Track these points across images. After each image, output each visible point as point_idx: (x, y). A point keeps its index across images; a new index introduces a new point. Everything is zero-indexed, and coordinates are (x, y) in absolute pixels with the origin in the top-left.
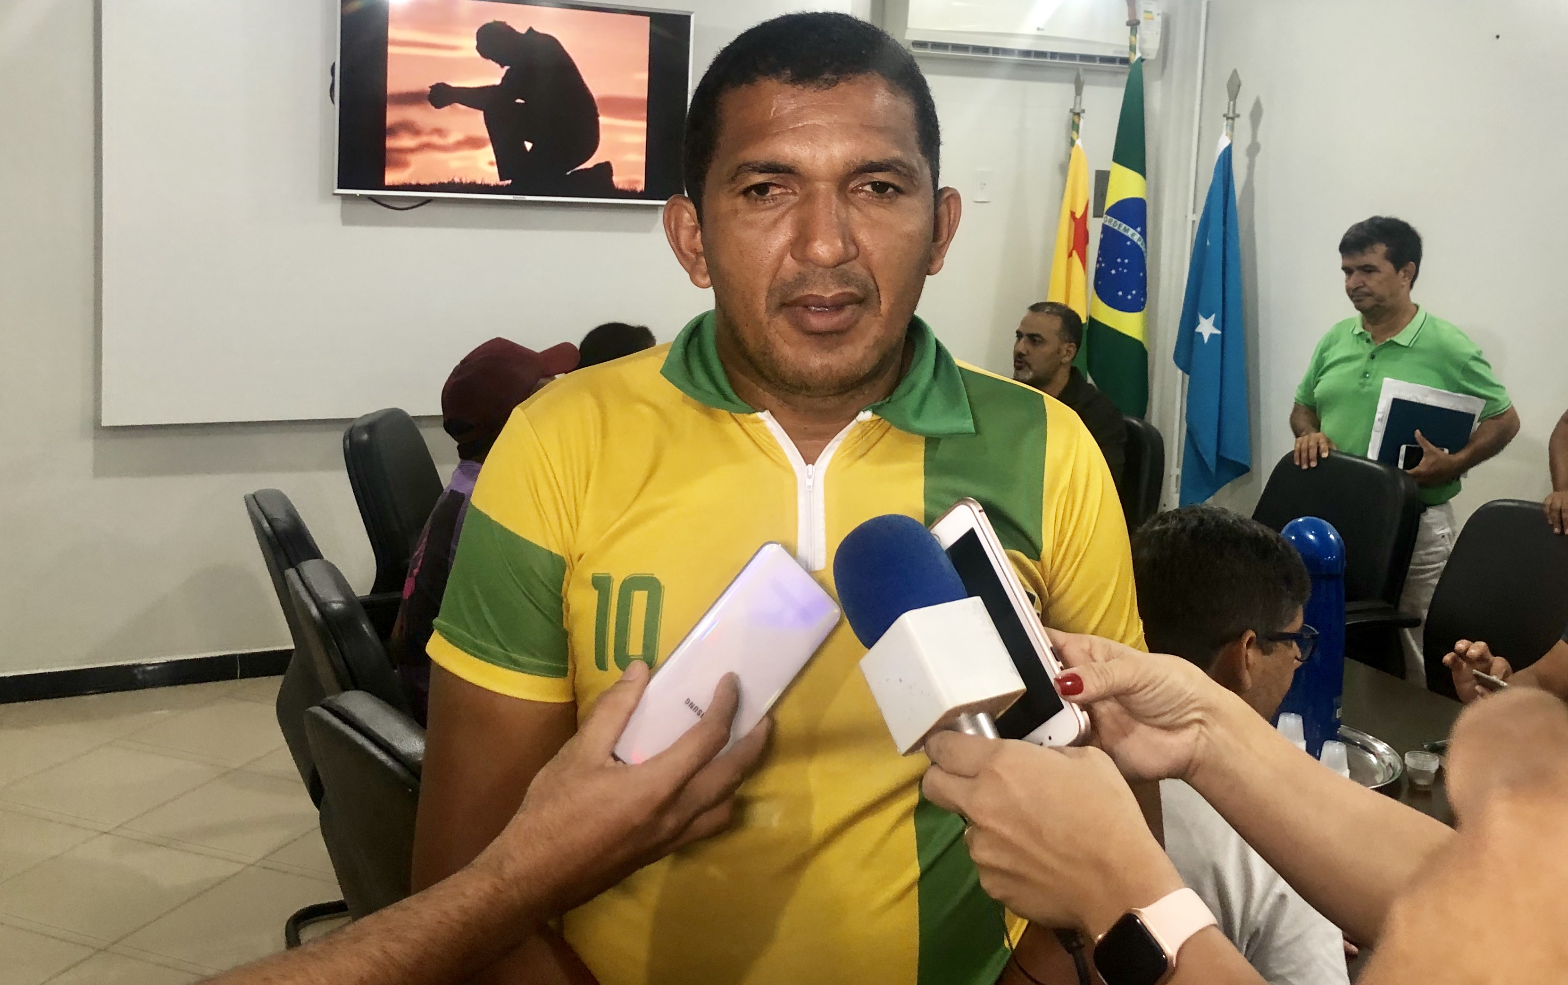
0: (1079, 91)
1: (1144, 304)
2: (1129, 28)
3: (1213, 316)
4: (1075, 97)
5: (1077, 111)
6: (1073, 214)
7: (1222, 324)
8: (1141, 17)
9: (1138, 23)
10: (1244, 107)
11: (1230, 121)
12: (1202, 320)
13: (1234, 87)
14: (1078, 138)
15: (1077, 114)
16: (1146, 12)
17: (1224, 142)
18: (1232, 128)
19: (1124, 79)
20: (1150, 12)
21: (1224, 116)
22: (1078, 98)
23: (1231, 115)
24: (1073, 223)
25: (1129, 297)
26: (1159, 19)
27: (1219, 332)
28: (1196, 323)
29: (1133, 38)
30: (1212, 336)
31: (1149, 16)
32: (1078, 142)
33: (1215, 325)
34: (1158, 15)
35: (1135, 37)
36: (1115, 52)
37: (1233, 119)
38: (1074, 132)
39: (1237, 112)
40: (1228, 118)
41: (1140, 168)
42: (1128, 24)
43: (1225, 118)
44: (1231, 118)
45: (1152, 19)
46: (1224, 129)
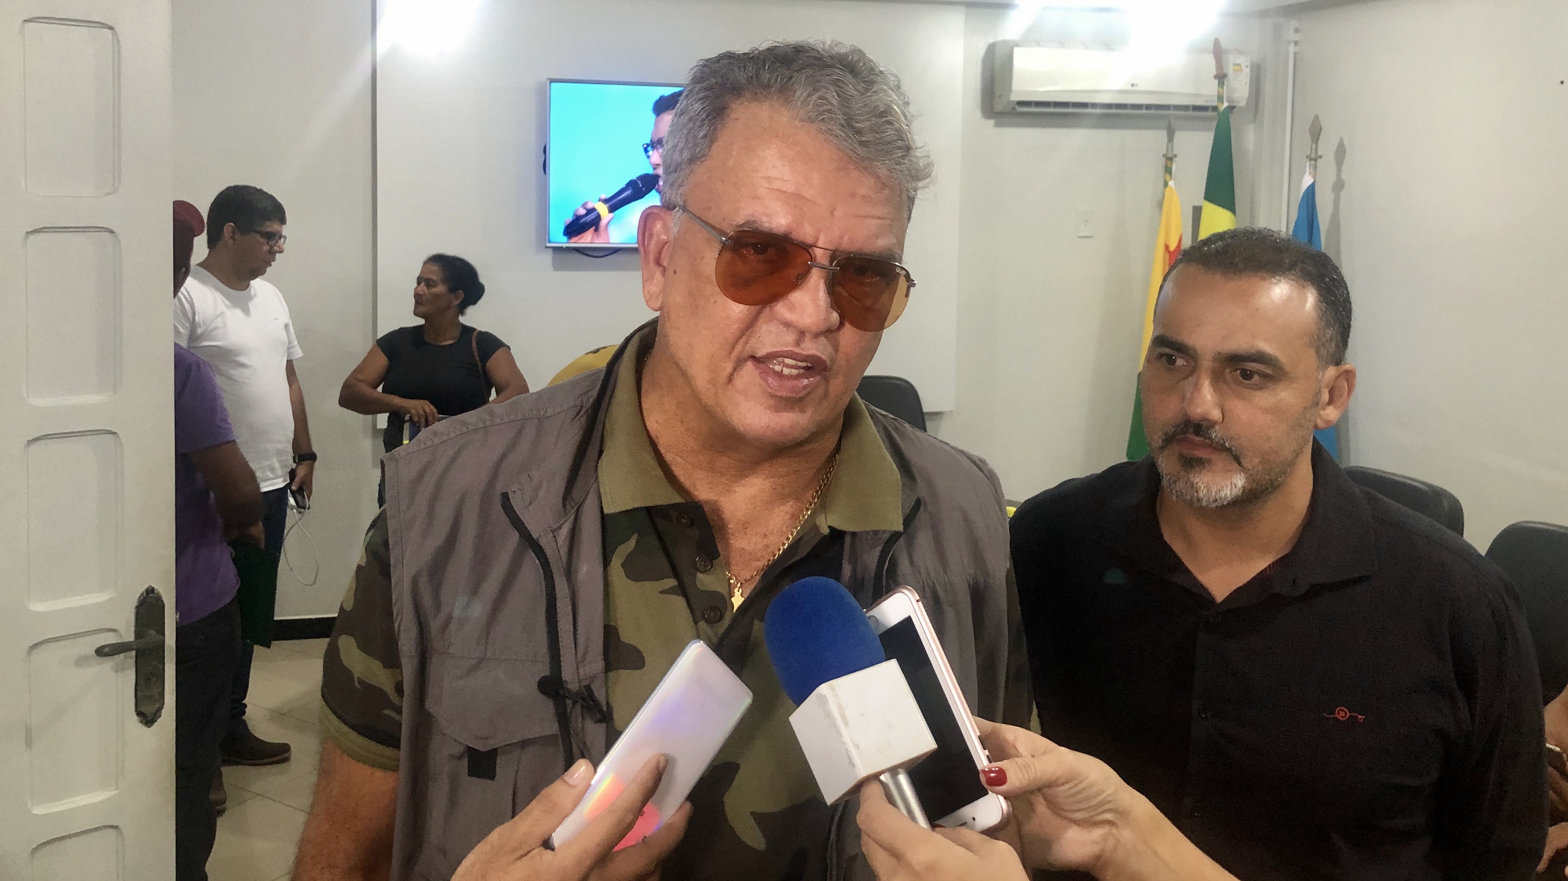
0: (1170, 139)
2: (1216, 82)
4: (1167, 144)
5: (1170, 155)
6: (1167, 247)
8: (1230, 71)
9: (1225, 76)
10: (1327, 148)
11: (1313, 162)
13: (1316, 132)
14: (1171, 180)
15: (1169, 159)
16: (1235, 65)
17: (1307, 181)
18: (1315, 168)
19: (1214, 124)
20: (1239, 65)
21: (1307, 157)
22: (1170, 144)
23: (1313, 156)
24: (1168, 256)
26: (1247, 71)
29: (1221, 91)
31: (1237, 68)
32: (1171, 183)
34: (1247, 66)
35: (1223, 89)
36: (1206, 101)
38: (1168, 176)
39: (1319, 154)
40: (1311, 160)
41: (1230, 206)
42: (1216, 77)
43: (1308, 160)
44: (1314, 159)
45: (1241, 70)
46: (1307, 169)
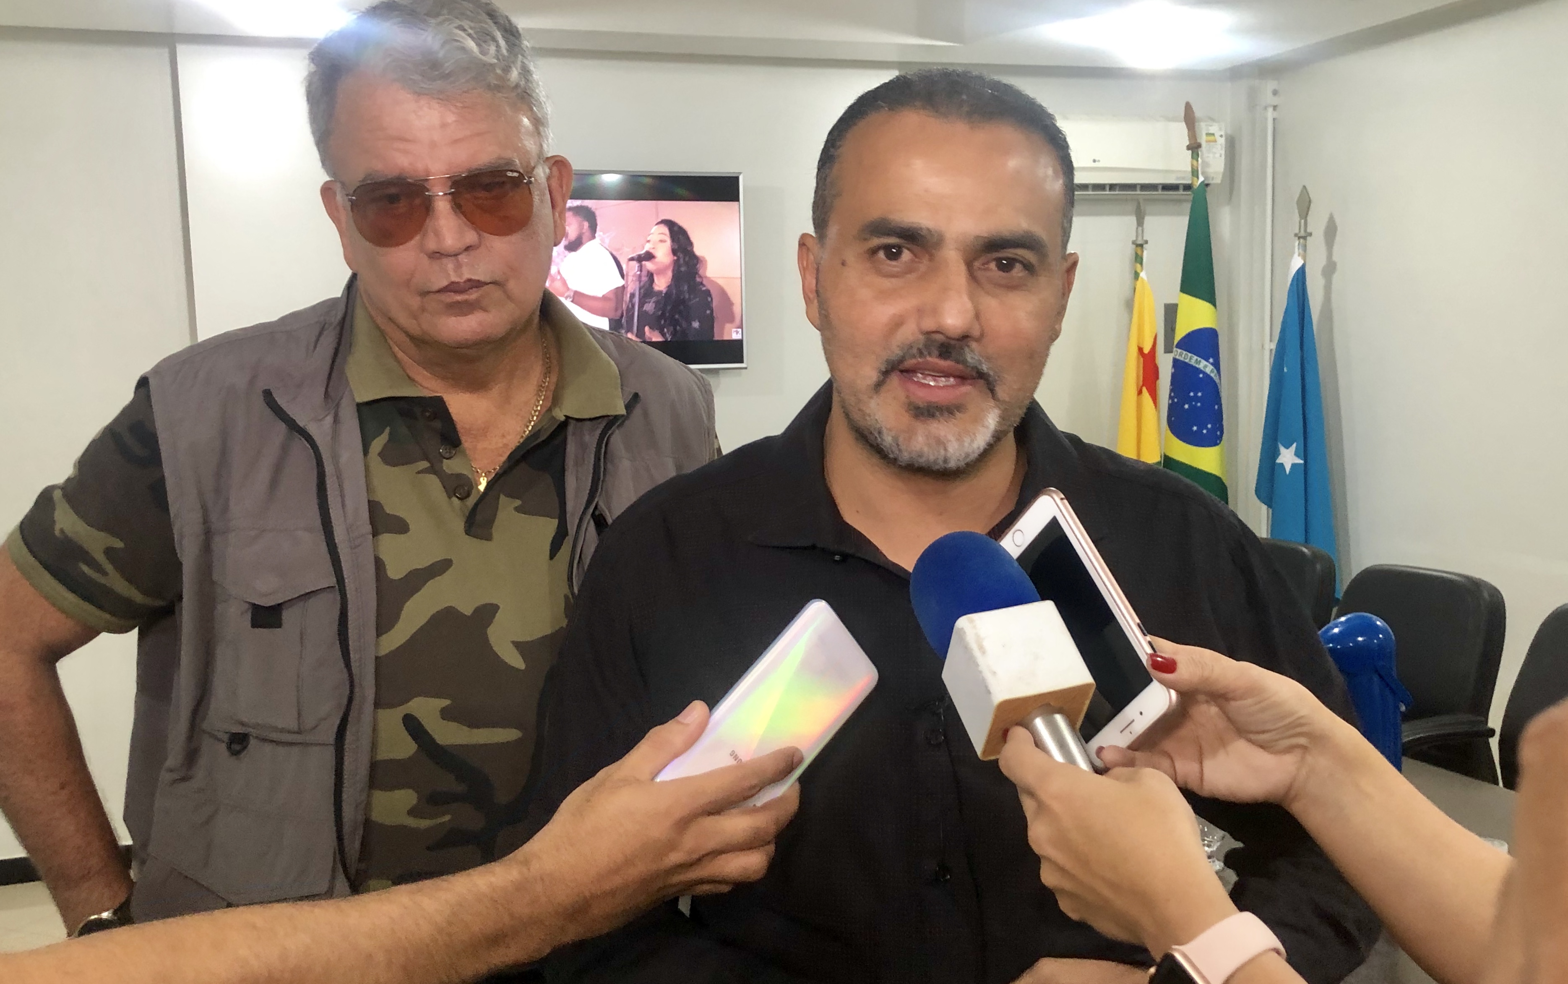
0: (1140, 223)
1: (1220, 438)
2: (1190, 152)
3: (1295, 445)
4: (1137, 228)
5: (1139, 242)
6: (1140, 350)
7: (1304, 452)
8: (1203, 139)
9: (1199, 146)
10: (1317, 224)
11: (1302, 240)
12: (1282, 449)
13: (1305, 205)
14: (1142, 271)
15: (1140, 246)
16: (1208, 134)
17: (1297, 263)
18: (1305, 248)
19: (1187, 207)
20: (1213, 134)
21: (1296, 235)
22: (1140, 228)
23: (1302, 233)
24: (1142, 359)
25: (1205, 431)
26: (1222, 141)
27: (1302, 462)
28: (1276, 453)
29: (1195, 163)
30: (1294, 466)
31: (1211, 138)
32: (1143, 275)
33: (1297, 454)
34: (1221, 136)
35: (1197, 161)
36: (1178, 178)
37: (1305, 238)
38: (1138, 266)
39: (1309, 230)
40: (1299, 238)
41: (1209, 296)
42: (1188, 148)
43: (1297, 238)
44: (1303, 237)
45: (1215, 141)
46: (1296, 250)
